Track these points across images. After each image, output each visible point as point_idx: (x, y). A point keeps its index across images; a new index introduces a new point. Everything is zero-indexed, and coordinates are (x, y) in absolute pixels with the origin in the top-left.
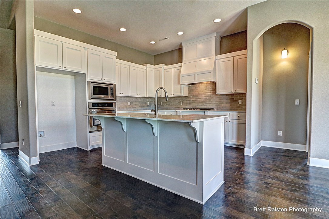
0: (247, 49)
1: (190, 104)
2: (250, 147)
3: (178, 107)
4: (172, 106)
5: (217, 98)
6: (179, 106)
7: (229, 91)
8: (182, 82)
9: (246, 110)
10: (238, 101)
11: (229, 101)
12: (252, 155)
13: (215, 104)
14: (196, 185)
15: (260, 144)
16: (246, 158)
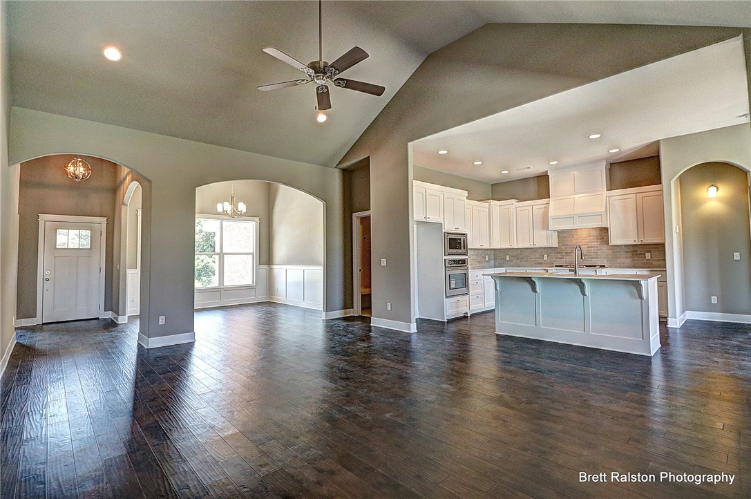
0: (661, 183)
1: (560, 258)
2: (675, 317)
3: (540, 263)
4: (528, 261)
5: (610, 250)
6: (540, 261)
7: (631, 241)
8: (551, 227)
9: (665, 267)
10: (645, 254)
11: (630, 255)
12: (679, 326)
13: (605, 258)
14: (641, 339)
15: (685, 316)
16: (670, 330)
